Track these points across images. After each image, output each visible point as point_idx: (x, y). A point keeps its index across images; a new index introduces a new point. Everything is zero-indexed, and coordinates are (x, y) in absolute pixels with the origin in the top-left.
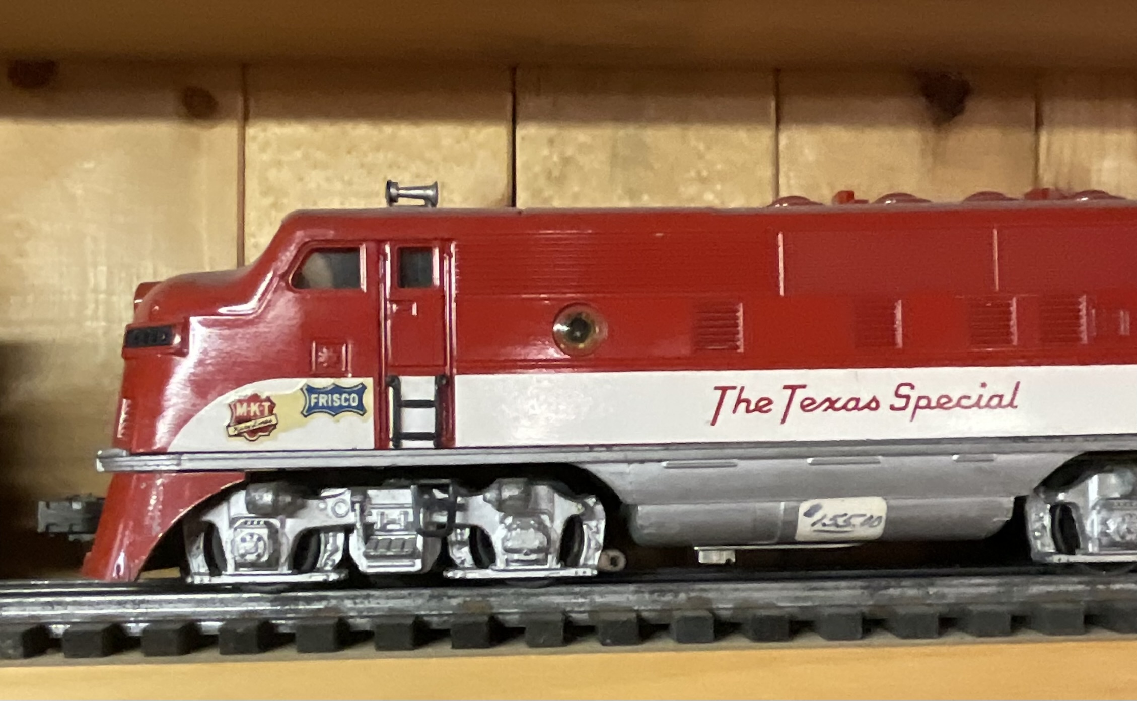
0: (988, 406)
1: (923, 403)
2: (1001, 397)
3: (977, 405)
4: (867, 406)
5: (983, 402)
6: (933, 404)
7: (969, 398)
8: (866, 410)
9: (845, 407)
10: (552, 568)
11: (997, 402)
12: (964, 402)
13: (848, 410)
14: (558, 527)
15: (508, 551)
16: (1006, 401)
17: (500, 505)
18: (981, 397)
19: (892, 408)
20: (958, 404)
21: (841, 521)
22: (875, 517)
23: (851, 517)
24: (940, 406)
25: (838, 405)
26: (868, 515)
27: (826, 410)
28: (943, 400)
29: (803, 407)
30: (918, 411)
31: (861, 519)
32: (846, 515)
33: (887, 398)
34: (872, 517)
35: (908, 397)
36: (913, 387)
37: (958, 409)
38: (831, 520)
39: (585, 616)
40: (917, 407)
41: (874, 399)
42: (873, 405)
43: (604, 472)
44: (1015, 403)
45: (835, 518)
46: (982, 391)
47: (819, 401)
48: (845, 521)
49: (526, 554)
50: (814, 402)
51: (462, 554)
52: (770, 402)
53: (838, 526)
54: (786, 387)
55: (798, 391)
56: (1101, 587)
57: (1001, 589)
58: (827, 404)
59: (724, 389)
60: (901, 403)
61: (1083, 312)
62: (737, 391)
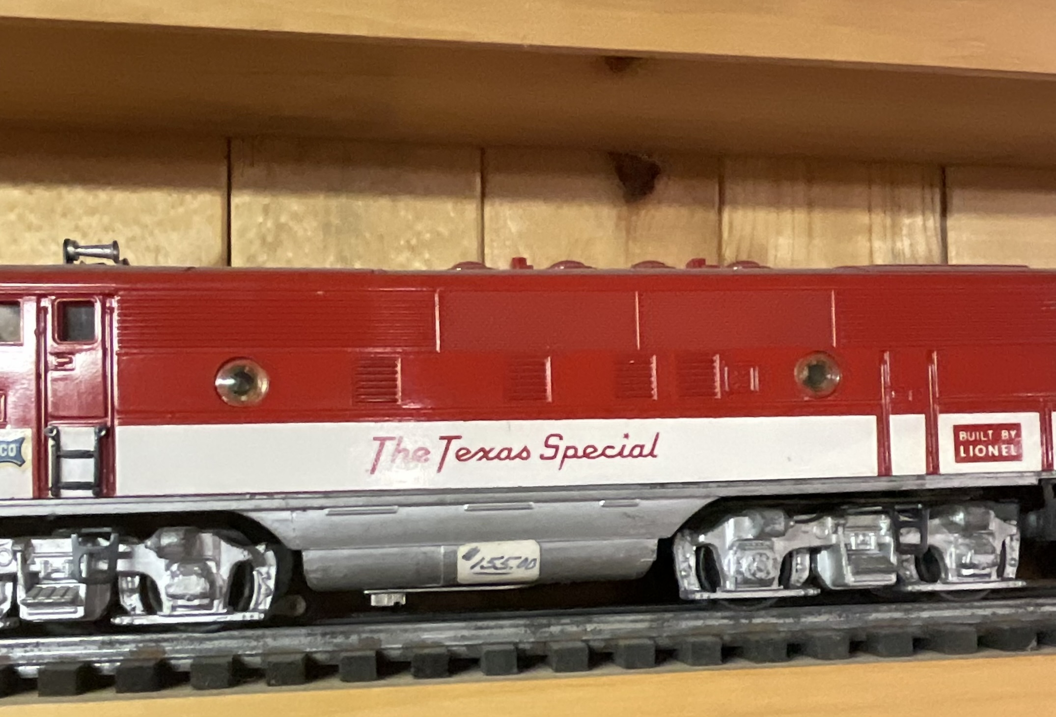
0: (630, 454)
1: (571, 452)
2: (642, 447)
3: (620, 454)
4: (519, 456)
5: (626, 452)
6: (580, 453)
7: (612, 447)
8: (518, 460)
9: (498, 457)
10: (219, 612)
11: (639, 452)
12: (609, 452)
13: (501, 459)
14: (224, 573)
15: (174, 597)
16: (646, 451)
17: (161, 552)
18: (624, 447)
19: (542, 457)
20: (603, 454)
21: (498, 563)
22: (529, 561)
23: (508, 560)
24: (586, 455)
25: (491, 455)
26: (523, 559)
27: (480, 459)
28: (589, 450)
29: (458, 457)
30: (566, 459)
31: (518, 562)
32: (502, 558)
33: (538, 449)
34: (526, 559)
35: (557, 448)
36: (561, 438)
37: (603, 457)
38: (489, 562)
39: (258, 660)
40: (565, 456)
41: (525, 449)
42: (524, 454)
43: (267, 519)
44: (655, 453)
45: (492, 560)
46: (625, 441)
47: (473, 452)
48: (502, 564)
49: (189, 600)
50: (468, 452)
51: (132, 601)
52: (427, 452)
53: (496, 568)
54: (442, 438)
55: (454, 442)
56: (744, 621)
57: (655, 625)
58: (481, 454)
59: (382, 441)
60: (550, 452)
61: (717, 371)
62: (395, 442)
